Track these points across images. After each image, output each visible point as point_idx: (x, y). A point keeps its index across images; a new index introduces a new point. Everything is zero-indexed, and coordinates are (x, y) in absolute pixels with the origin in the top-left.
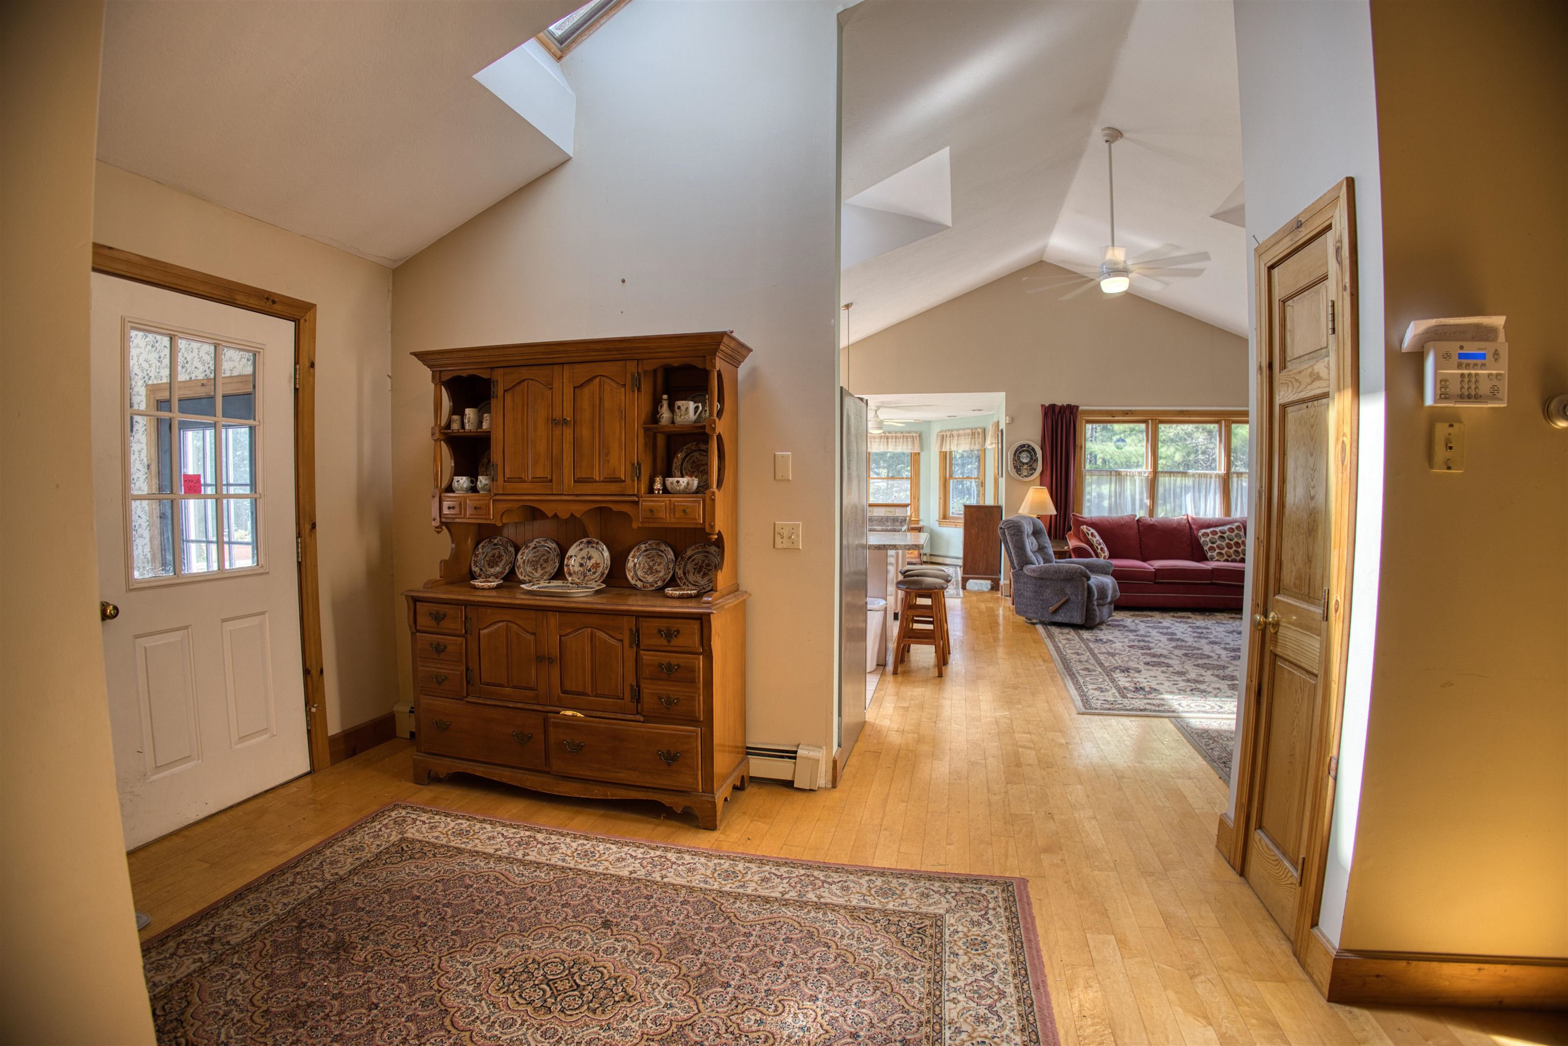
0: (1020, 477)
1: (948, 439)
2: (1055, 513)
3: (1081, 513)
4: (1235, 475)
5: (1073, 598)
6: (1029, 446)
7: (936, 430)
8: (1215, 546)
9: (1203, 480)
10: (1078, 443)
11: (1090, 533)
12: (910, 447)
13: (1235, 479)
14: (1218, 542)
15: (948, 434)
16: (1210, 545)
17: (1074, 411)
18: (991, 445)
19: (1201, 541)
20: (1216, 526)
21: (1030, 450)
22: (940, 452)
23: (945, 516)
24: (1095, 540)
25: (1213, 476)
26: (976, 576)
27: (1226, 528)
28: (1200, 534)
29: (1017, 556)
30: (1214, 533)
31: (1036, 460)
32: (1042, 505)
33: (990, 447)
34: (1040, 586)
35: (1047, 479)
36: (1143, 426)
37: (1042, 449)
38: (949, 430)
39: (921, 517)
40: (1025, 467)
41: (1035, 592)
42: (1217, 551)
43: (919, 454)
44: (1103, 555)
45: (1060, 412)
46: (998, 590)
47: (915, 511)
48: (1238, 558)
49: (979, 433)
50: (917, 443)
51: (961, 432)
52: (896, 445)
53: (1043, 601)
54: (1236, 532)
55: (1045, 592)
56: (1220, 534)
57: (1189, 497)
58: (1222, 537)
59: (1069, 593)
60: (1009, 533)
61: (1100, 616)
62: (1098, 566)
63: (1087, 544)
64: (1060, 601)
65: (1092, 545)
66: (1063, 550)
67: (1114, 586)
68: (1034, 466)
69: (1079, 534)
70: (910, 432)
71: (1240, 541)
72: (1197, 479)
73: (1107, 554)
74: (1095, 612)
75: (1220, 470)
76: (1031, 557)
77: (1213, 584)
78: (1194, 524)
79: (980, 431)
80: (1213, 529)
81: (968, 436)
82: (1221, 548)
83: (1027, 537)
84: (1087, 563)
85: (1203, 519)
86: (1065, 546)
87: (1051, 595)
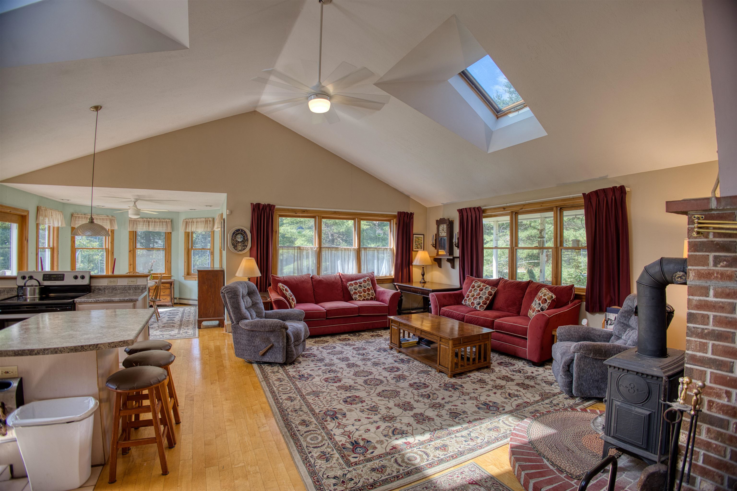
0: (236, 251)
1: (190, 224)
2: (260, 275)
3: (276, 274)
4: (363, 249)
5: (276, 344)
6: (242, 230)
7: (182, 218)
8: (357, 291)
9: (346, 252)
10: (274, 229)
11: (284, 289)
12: (164, 229)
13: (363, 252)
14: (359, 289)
15: (190, 221)
16: (354, 291)
17: (272, 208)
18: (217, 229)
19: (349, 289)
20: (356, 279)
21: (243, 233)
22: (185, 232)
23: (188, 274)
24: (288, 293)
25: (352, 250)
26: (208, 319)
27: (362, 280)
28: (348, 285)
29: (234, 314)
30: (356, 283)
31: (247, 240)
32: (251, 270)
33: (217, 230)
34: (252, 336)
35: (255, 252)
36: (313, 219)
37: (251, 233)
38: (191, 219)
39: (172, 274)
40: (240, 244)
41: (249, 340)
42: (358, 294)
43: (171, 233)
44: (293, 303)
45: (263, 209)
46: (224, 327)
47: (168, 270)
48: (369, 298)
49: (210, 221)
50: (169, 226)
51: (199, 220)
52: (155, 227)
53: (255, 346)
54: (367, 282)
55: (256, 340)
56: (359, 284)
57: (339, 262)
58: (360, 286)
59: (273, 341)
60: (228, 297)
61: (296, 353)
62: (294, 315)
63: (283, 297)
64: (267, 346)
65: (286, 297)
66: (267, 301)
67: (305, 329)
68: (246, 244)
69: (277, 289)
70: (165, 219)
71: (370, 288)
72: (343, 251)
73: (295, 302)
74: (293, 351)
75: (355, 246)
76: (245, 313)
77: (359, 316)
78: (344, 279)
79: (211, 219)
80: (354, 281)
81: (203, 222)
82: (360, 292)
83: (242, 298)
84: (286, 313)
85: (348, 275)
86: (269, 299)
87: (260, 342)
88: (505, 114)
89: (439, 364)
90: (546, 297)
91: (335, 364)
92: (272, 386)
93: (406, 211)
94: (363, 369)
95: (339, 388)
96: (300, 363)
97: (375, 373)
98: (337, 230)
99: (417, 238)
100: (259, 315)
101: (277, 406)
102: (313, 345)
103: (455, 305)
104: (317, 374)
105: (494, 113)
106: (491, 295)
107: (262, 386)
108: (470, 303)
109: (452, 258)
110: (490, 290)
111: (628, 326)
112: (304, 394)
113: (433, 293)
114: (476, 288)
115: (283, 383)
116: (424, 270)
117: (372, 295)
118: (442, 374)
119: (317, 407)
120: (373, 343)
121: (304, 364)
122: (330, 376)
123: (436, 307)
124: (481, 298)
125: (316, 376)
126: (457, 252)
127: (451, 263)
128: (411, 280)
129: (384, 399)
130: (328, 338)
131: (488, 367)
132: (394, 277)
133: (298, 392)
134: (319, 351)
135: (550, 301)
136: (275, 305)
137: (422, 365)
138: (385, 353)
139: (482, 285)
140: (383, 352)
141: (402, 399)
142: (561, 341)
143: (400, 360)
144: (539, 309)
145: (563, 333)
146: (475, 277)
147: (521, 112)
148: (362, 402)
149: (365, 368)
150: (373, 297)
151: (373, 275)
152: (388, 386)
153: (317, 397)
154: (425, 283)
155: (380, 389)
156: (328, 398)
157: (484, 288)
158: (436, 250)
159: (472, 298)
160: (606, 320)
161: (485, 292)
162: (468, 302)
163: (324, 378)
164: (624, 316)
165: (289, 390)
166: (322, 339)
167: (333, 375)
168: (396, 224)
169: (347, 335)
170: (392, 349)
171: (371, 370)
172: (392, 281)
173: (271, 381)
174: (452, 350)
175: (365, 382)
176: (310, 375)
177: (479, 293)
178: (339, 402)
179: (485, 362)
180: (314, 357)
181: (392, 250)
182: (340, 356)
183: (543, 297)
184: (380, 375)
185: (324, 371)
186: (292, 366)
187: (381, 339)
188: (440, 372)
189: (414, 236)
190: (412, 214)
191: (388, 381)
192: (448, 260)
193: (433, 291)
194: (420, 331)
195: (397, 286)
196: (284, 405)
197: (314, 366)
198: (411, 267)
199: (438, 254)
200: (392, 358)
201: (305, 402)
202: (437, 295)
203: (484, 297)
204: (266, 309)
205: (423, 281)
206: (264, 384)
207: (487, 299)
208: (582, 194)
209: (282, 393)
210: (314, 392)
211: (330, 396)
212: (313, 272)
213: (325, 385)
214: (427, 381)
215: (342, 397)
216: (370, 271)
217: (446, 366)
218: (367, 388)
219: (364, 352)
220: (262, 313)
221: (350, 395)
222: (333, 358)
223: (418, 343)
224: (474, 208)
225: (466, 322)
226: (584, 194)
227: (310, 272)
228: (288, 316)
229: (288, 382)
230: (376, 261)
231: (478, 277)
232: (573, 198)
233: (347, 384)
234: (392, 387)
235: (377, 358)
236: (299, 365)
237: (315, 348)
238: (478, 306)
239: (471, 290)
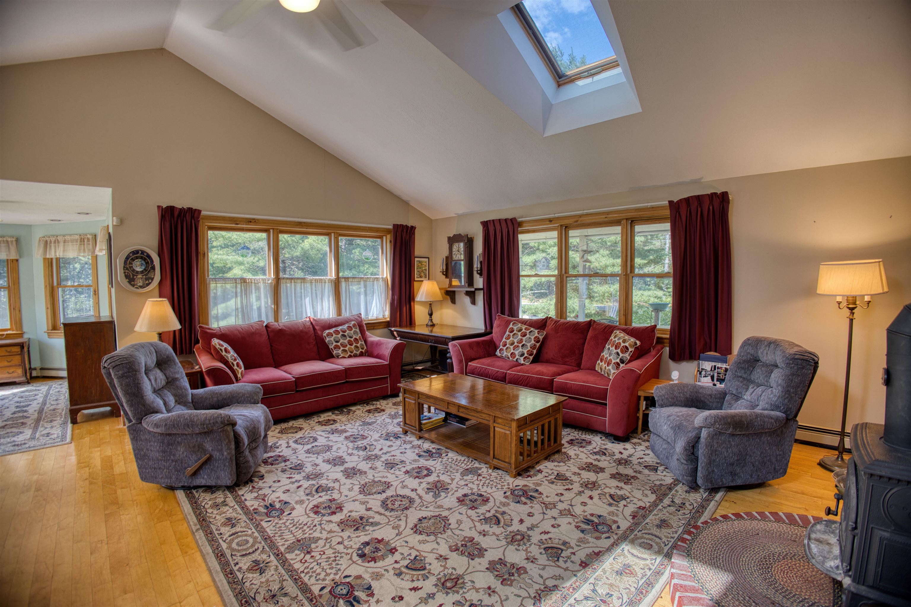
0: (133, 289)
1: (53, 245)
2: (179, 327)
3: (207, 324)
4: (343, 280)
5: (216, 454)
6: (143, 252)
7: (38, 234)
8: (339, 344)
9: (319, 285)
10: (200, 251)
11: (223, 348)
12: (4, 254)
13: (343, 285)
14: (341, 341)
15: (53, 239)
16: (335, 344)
17: (196, 215)
18: (102, 253)
19: (327, 341)
20: (336, 326)
21: (146, 258)
22: (45, 259)
24: (229, 356)
25: (327, 281)
26: (89, 404)
27: (345, 327)
28: (325, 335)
29: (131, 406)
30: (337, 332)
31: (153, 268)
32: (164, 320)
34: (169, 444)
35: (167, 289)
36: (264, 235)
37: (159, 255)
38: (53, 236)
39: (25, 329)
40: (140, 276)
41: (164, 452)
42: (342, 348)
43: (17, 260)
44: (240, 371)
45: (179, 215)
47: (17, 323)
48: (358, 353)
49: (88, 239)
50: (13, 248)
51: (68, 237)
53: (176, 461)
54: (353, 329)
55: (177, 450)
56: (341, 333)
57: (308, 300)
58: (344, 336)
59: (210, 449)
60: (115, 375)
61: (255, 463)
62: (244, 395)
63: (221, 362)
64: (199, 459)
65: (228, 362)
66: (194, 370)
67: (266, 417)
68: (151, 275)
69: (210, 349)
70: (4, 237)
71: (358, 338)
72: (314, 284)
73: (243, 369)
74: (248, 462)
75: (331, 276)
76: (153, 402)
77: (347, 382)
78: (317, 326)
79: (90, 237)
80: (334, 329)
81: (77, 242)
82: (344, 346)
83: (146, 374)
84: (231, 393)
85: (322, 320)
86: (197, 367)
87: (185, 453)
88: (572, 80)
89: (494, 458)
90: (627, 344)
91: (323, 474)
92: (217, 541)
93: (404, 224)
94: (372, 478)
95: (343, 524)
96: (262, 477)
97: (395, 484)
98: (289, 254)
99: (420, 262)
100: (181, 400)
101: (233, 590)
102: (279, 438)
103: (485, 357)
104: (297, 498)
105: (555, 78)
106: (538, 342)
107: (197, 542)
108: (509, 355)
109: (473, 290)
110: (536, 335)
111: (751, 381)
112: (282, 549)
113: (454, 342)
114: (515, 332)
115: (238, 529)
116: (431, 307)
117: (362, 349)
118: (500, 472)
119: (313, 580)
120: (374, 425)
121: (269, 479)
122: (320, 500)
123: (460, 361)
124: (525, 347)
125: (297, 503)
126: (479, 282)
127: (470, 297)
128: (413, 323)
129: (428, 538)
130: (300, 422)
131: (559, 451)
132: (388, 319)
133: (271, 548)
134: (290, 449)
135: (633, 349)
136: (209, 376)
137: (463, 459)
138: (398, 442)
139: (524, 328)
140: (394, 440)
141: (457, 532)
142: (662, 406)
143: (425, 452)
144: (618, 361)
145: (664, 396)
146: (508, 316)
147: (596, 78)
148: (393, 551)
149: (376, 475)
150: (363, 351)
151: (361, 318)
152: (423, 508)
153: (308, 553)
154: (433, 325)
155: (414, 515)
156: (329, 552)
157: (528, 332)
158: (448, 280)
159: (512, 347)
160: (698, 371)
161: (530, 338)
162: (505, 353)
163: (311, 506)
164: (743, 368)
165: (252, 546)
166: (291, 424)
167: (325, 497)
168: (391, 242)
169: (330, 414)
170: (406, 433)
171: (387, 477)
172: (387, 325)
173: (214, 528)
174: (516, 436)
175: (384, 503)
176: (286, 503)
177: (521, 339)
178: (351, 559)
179: (556, 445)
180: (285, 461)
181: (385, 280)
182: (328, 455)
183: (622, 344)
184: (404, 487)
185: (308, 491)
186: (249, 487)
187: (384, 417)
188: (496, 468)
189: (416, 259)
190: (413, 228)
191: (420, 497)
192: (468, 293)
193: (454, 339)
194: (457, 407)
195: (395, 333)
196: (247, 584)
197: (289, 481)
198: (412, 303)
199: (450, 285)
200: (413, 450)
201: (288, 571)
202: (460, 345)
203: (529, 345)
204: (194, 386)
205: (430, 323)
206: (200, 535)
207: (533, 347)
208: (667, 202)
209: (239, 554)
210: (299, 541)
211: (330, 547)
212: (267, 318)
213: (316, 522)
214: (482, 490)
215: (355, 546)
216: (355, 312)
217: (507, 460)
218: (391, 519)
219: (365, 442)
220: (186, 395)
221: (367, 539)
222: (317, 462)
223: (445, 420)
224: (506, 220)
225: (510, 382)
226: (671, 202)
227: (264, 318)
228: (233, 397)
229: (247, 527)
230: (362, 297)
231: (512, 317)
232: (653, 208)
233: (353, 514)
234: (431, 508)
235: (387, 452)
236: (261, 484)
237: (283, 443)
238: (522, 358)
239: (509, 335)
